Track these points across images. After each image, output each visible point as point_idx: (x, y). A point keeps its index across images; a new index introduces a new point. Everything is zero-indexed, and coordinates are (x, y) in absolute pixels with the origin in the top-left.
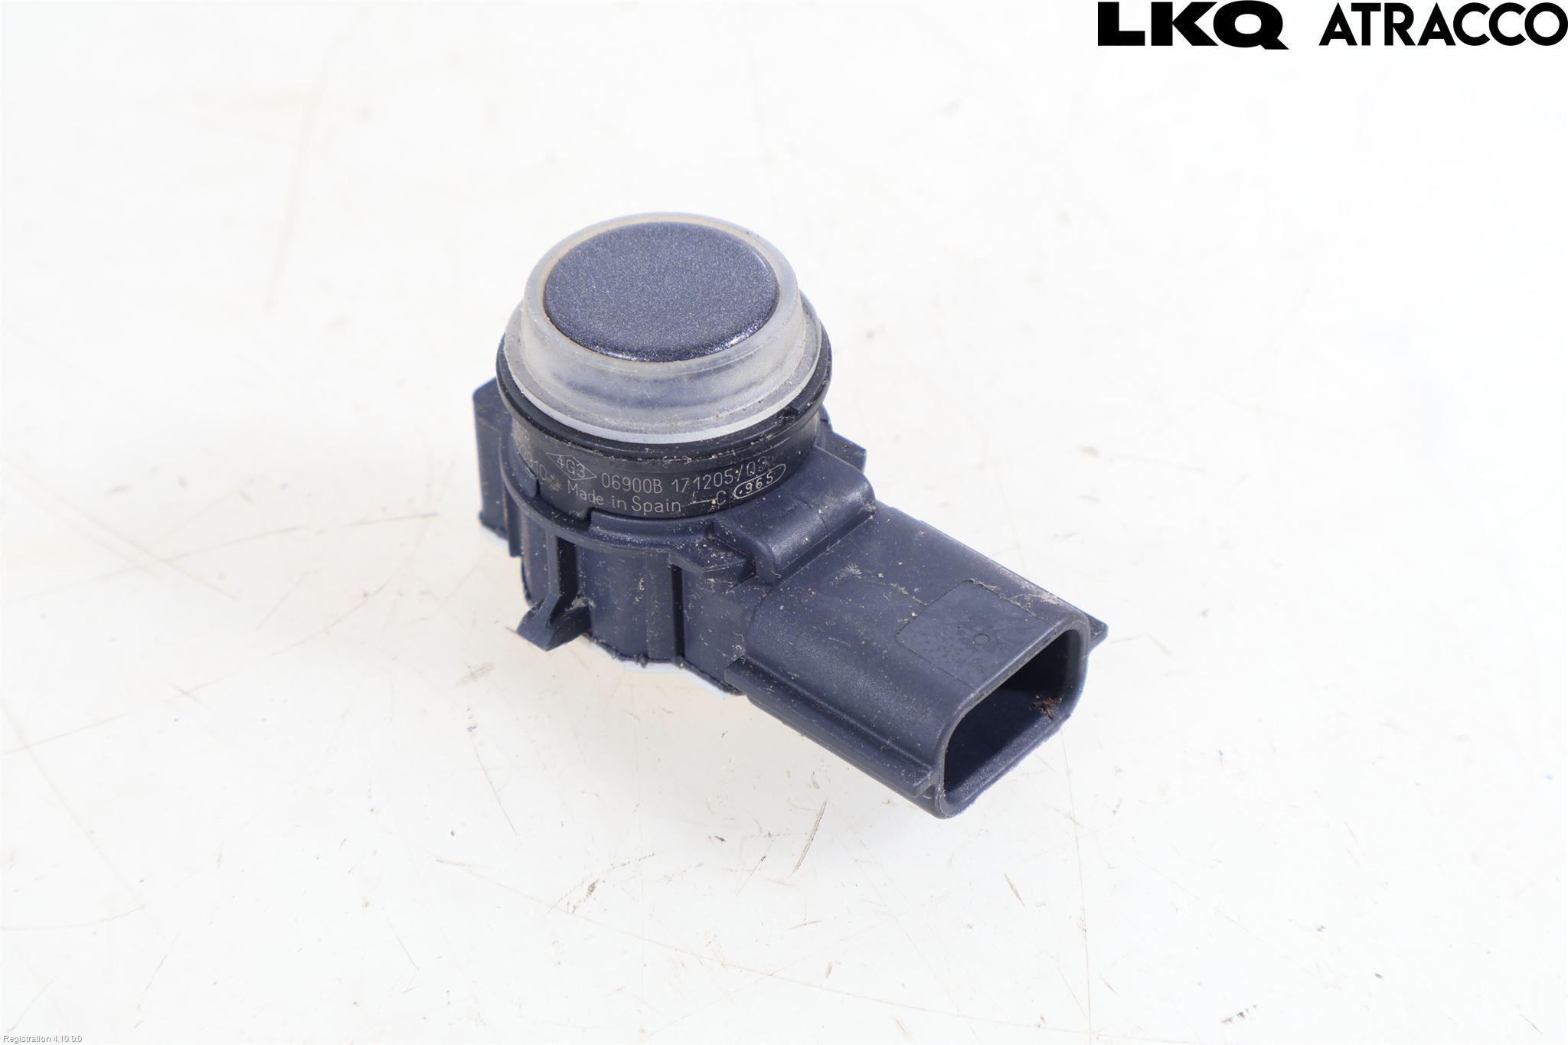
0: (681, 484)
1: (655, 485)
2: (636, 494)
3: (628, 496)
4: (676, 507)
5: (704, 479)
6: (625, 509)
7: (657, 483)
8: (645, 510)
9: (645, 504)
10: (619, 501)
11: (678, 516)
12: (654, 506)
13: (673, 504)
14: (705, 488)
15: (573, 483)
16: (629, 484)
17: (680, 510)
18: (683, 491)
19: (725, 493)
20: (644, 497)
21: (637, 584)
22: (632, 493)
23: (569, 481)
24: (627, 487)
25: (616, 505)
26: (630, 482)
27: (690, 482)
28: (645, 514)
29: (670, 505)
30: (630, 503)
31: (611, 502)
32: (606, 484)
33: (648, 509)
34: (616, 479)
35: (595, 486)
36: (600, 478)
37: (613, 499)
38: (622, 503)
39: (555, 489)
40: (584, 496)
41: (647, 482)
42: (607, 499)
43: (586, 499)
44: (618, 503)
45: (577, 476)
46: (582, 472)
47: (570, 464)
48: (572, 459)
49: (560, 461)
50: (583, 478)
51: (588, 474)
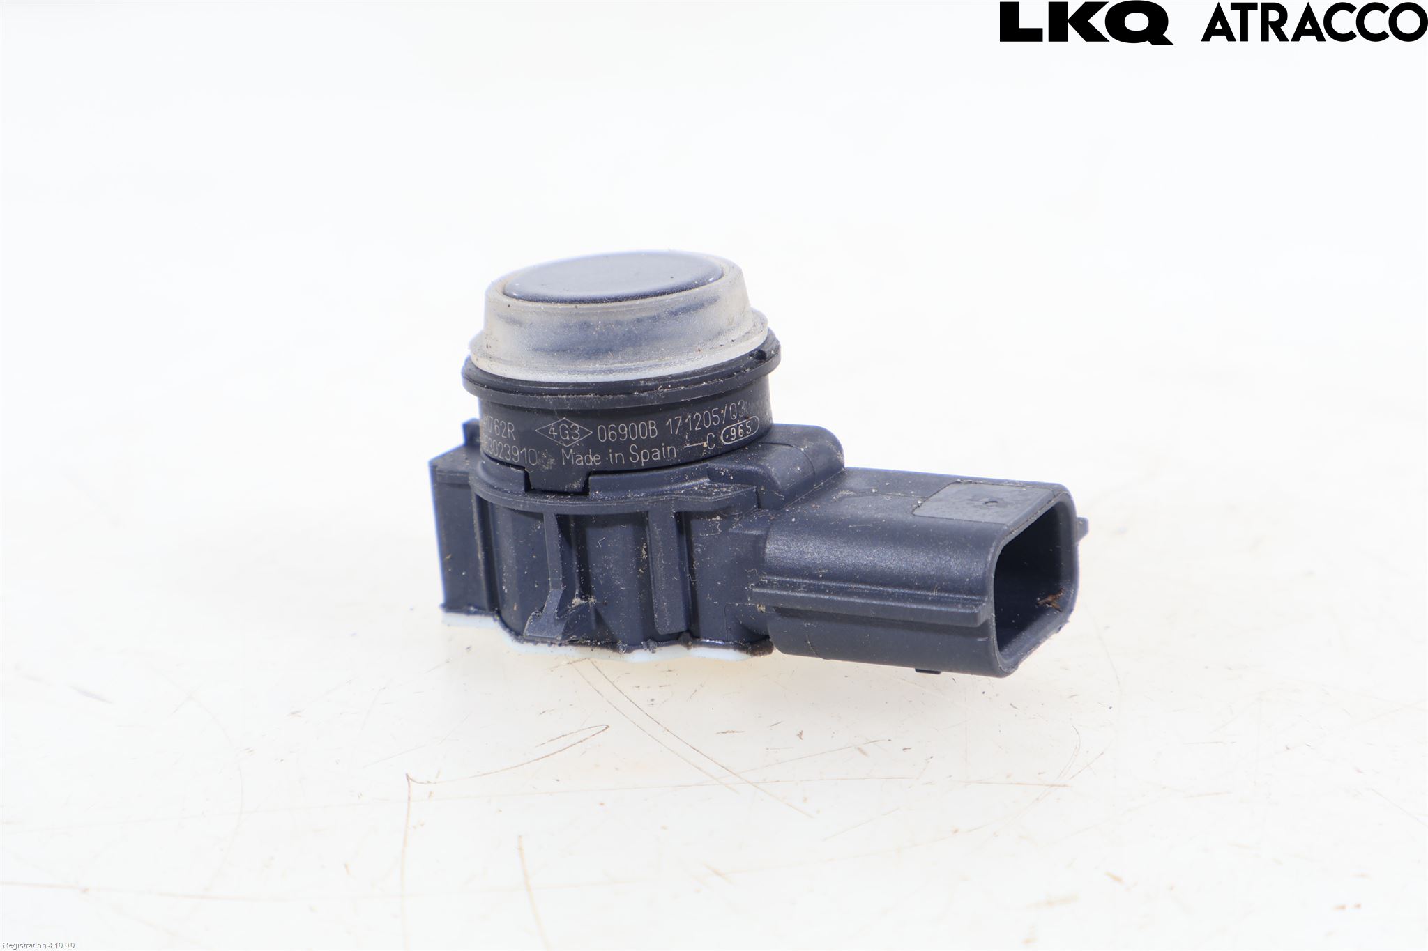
0: (675, 423)
1: (650, 428)
2: (633, 442)
3: (622, 447)
4: (672, 451)
5: (694, 418)
6: (624, 462)
7: (652, 425)
8: (643, 460)
9: (642, 453)
10: (616, 455)
11: (675, 463)
12: (651, 453)
13: (669, 448)
14: (696, 429)
15: (567, 450)
16: (626, 432)
17: (675, 456)
18: (676, 433)
19: (714, 436)
20: (642, 444)
22: (629, 441)
23: (563, 451)
24: (624, 435)
25: (613, 461)
26: (626, 429)
27: (683, 421)
28: (643, 465)
29: (666, 450)
30: (627, 454)
31: (609, 454)
32: (603, 438)
33: (645, 458)
34: (612, 429)
35: (591, 445)
36: (595, 432)
37: (611, 455)
38: (619, 457)
39: (547, 468)
40: (580, 461)
41: (643, 426)
42: (604, 455)
43: (582, 464)
44: (616, 457)
45: (571, 440)
46: (577, 432)
47: (564, 428)
48: (565, 422)
49: (552, 431)
50: (578, 439)
51: (583, 433)
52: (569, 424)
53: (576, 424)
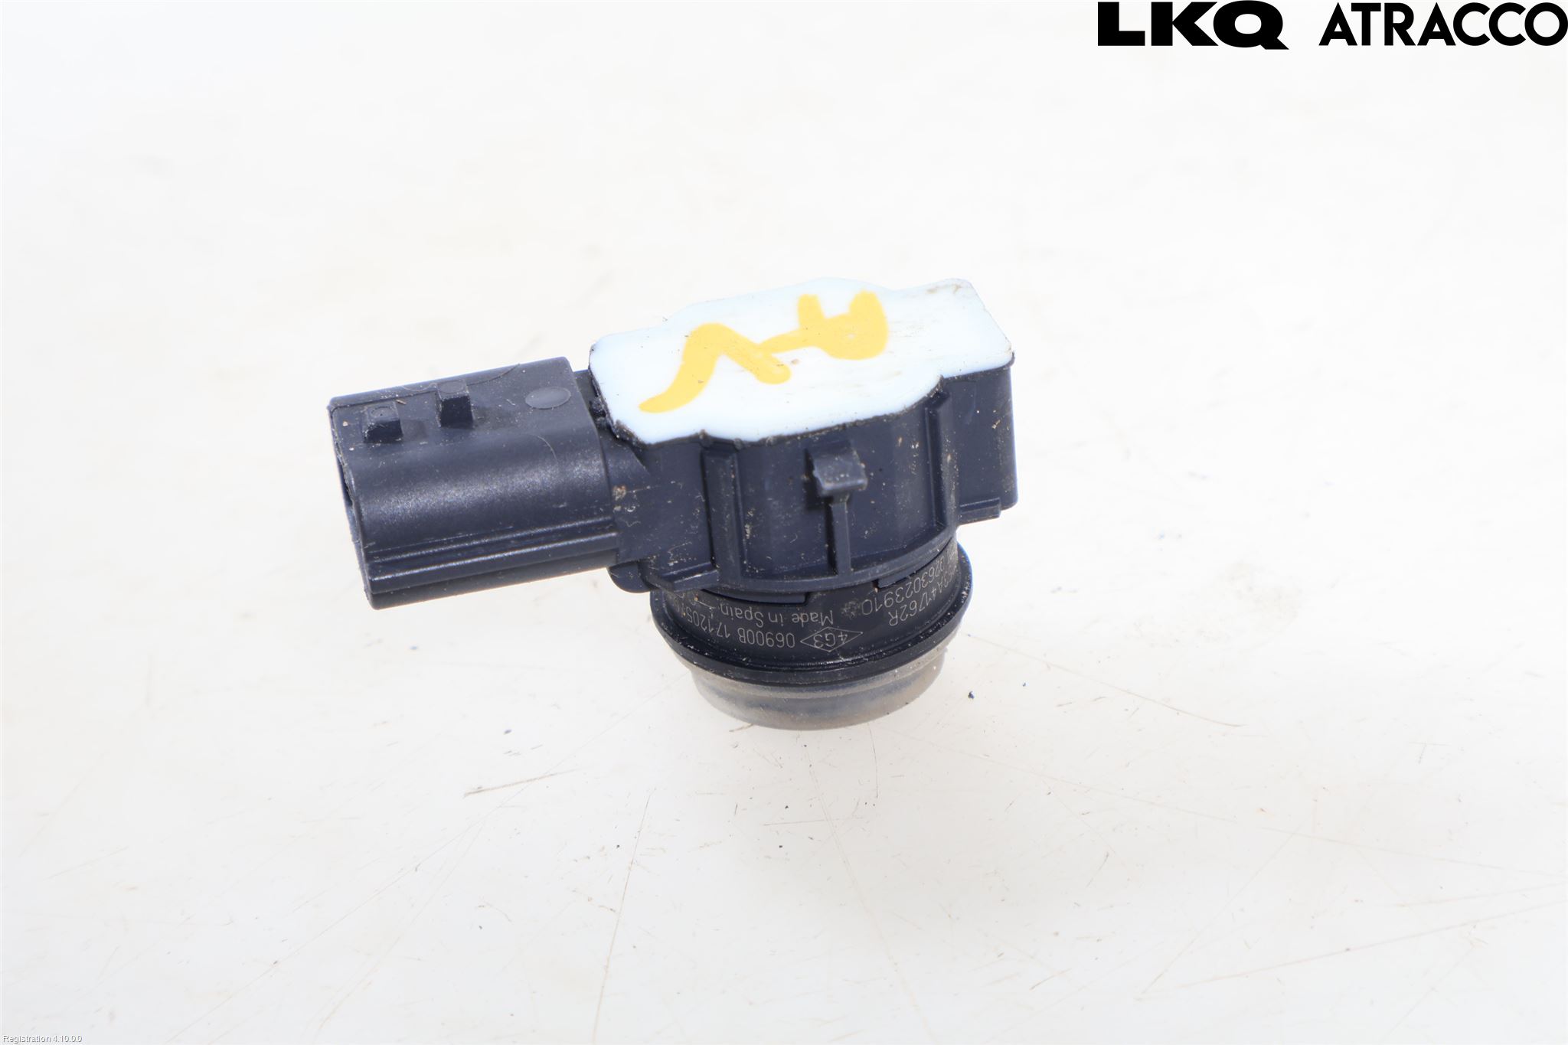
0: (722, 633)
1: (744, 637)
2: (760, 628)
3: (771, 626)
5: (705, 629)
6: (769, 614)
7: (742, 639)
8: (751, 612)
9: (752, 617)
10: (776, 621)
11: (722, 600)
12: (743, 614)
13: (727, 613)
14: (703, 619)
15: (827, 623)
16: (767, 639)
17: (721, 605)
18: (720, 625)
20: (752, 624)
21: (752, 531)
22: (764, 630)
23: (832, 623)
24: (769, 636)
25: (779, 617)
26: (767, 641)
28: (751, 608)
29: (730, 612)
30: (765, 619)
31: (784, 620)
32: (790, 636)
33: (748, 614)
34: (781, 644)
35: (801, 631)
36: (797, 642)
37: (782, 621)
38: (773, 618)
39: (850, 603)
40: (813, 616)
41: (751, 640)
42: (788, 622)
43: (811, 614)
44: (777, 619)
45: (821, 633)
46: (816, 641)
47: (831, 642)
48: (830, 648)
49: (844, 637)
50: (815, 635)
51: (811, 641)
52: (825, 647)
53: (818, 648)
